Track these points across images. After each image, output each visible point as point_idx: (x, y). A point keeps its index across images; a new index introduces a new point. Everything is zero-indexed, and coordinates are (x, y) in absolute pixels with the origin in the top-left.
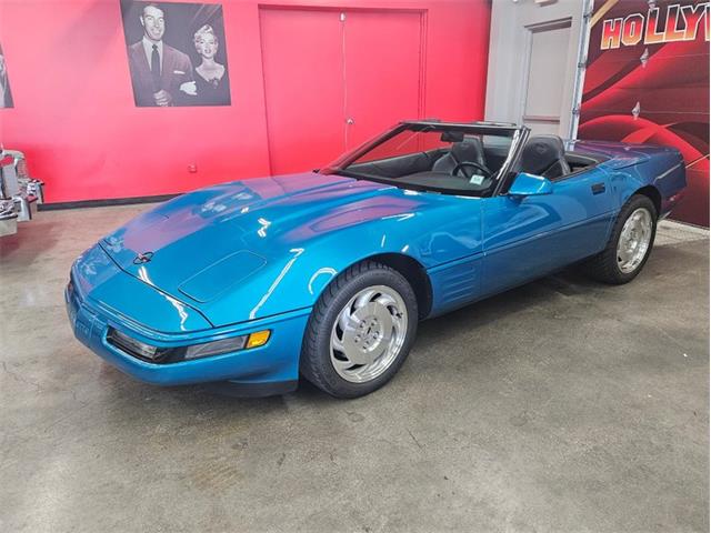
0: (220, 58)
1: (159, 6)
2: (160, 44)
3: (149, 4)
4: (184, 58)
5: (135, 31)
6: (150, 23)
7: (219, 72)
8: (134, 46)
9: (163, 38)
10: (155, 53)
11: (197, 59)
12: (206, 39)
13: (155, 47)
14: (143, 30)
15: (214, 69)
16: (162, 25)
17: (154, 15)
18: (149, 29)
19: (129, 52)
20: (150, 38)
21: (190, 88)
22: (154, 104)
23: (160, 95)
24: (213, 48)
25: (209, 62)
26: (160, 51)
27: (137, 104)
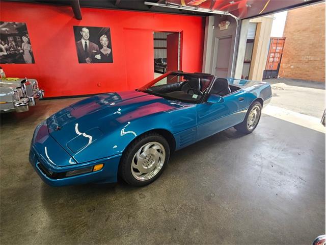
0: (109, 46)
1: (87, 28)
2: (88, 42)
3: (84, 27)
4: (96, 46)
5: (79, 37)
6: (84, 34)
7: (109, 51)
8: (79, 42)
9: (89, 39)
10: (86, 45)
11: (101, 47)
12: (104, 39)
13: (86, 42)
14: (81, 36)
15: (107, 50)
16: (88, 35)
17: (85, 31)
18: (84, 36)
19: (77, 44)
20: (84, 39)
21: (98, 57)
22: (85, 62)
23: (87, 59)
24: (107, 43)
25: (105, 48)
26: (88, 43)
27: (80, 62)
